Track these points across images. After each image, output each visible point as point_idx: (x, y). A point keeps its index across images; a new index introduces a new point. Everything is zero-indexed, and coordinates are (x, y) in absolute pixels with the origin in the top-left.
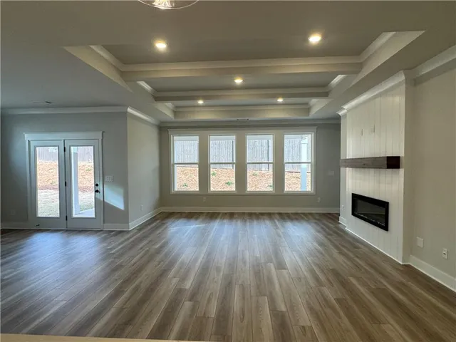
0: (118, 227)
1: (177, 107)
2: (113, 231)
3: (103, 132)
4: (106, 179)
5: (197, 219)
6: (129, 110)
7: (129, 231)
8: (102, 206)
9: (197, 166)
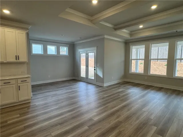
0: (100, 84)
1: (131, 32)
2: (98, 85)
3: (97, 47)
4: (97, 66)
5: (138, 87)
6: (106, 37)
7: (104, 87)
8: (96, 75)
9: (143, 60)
